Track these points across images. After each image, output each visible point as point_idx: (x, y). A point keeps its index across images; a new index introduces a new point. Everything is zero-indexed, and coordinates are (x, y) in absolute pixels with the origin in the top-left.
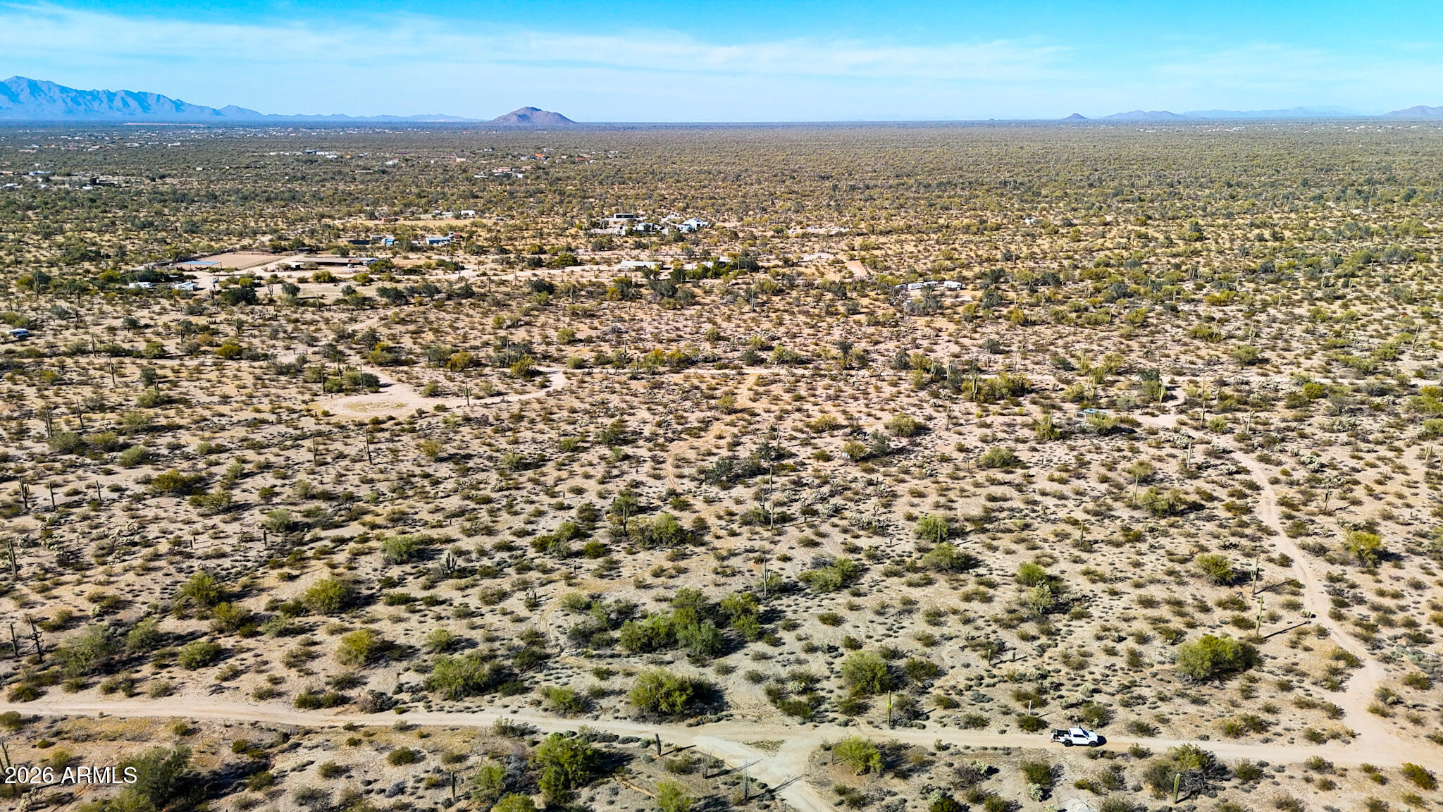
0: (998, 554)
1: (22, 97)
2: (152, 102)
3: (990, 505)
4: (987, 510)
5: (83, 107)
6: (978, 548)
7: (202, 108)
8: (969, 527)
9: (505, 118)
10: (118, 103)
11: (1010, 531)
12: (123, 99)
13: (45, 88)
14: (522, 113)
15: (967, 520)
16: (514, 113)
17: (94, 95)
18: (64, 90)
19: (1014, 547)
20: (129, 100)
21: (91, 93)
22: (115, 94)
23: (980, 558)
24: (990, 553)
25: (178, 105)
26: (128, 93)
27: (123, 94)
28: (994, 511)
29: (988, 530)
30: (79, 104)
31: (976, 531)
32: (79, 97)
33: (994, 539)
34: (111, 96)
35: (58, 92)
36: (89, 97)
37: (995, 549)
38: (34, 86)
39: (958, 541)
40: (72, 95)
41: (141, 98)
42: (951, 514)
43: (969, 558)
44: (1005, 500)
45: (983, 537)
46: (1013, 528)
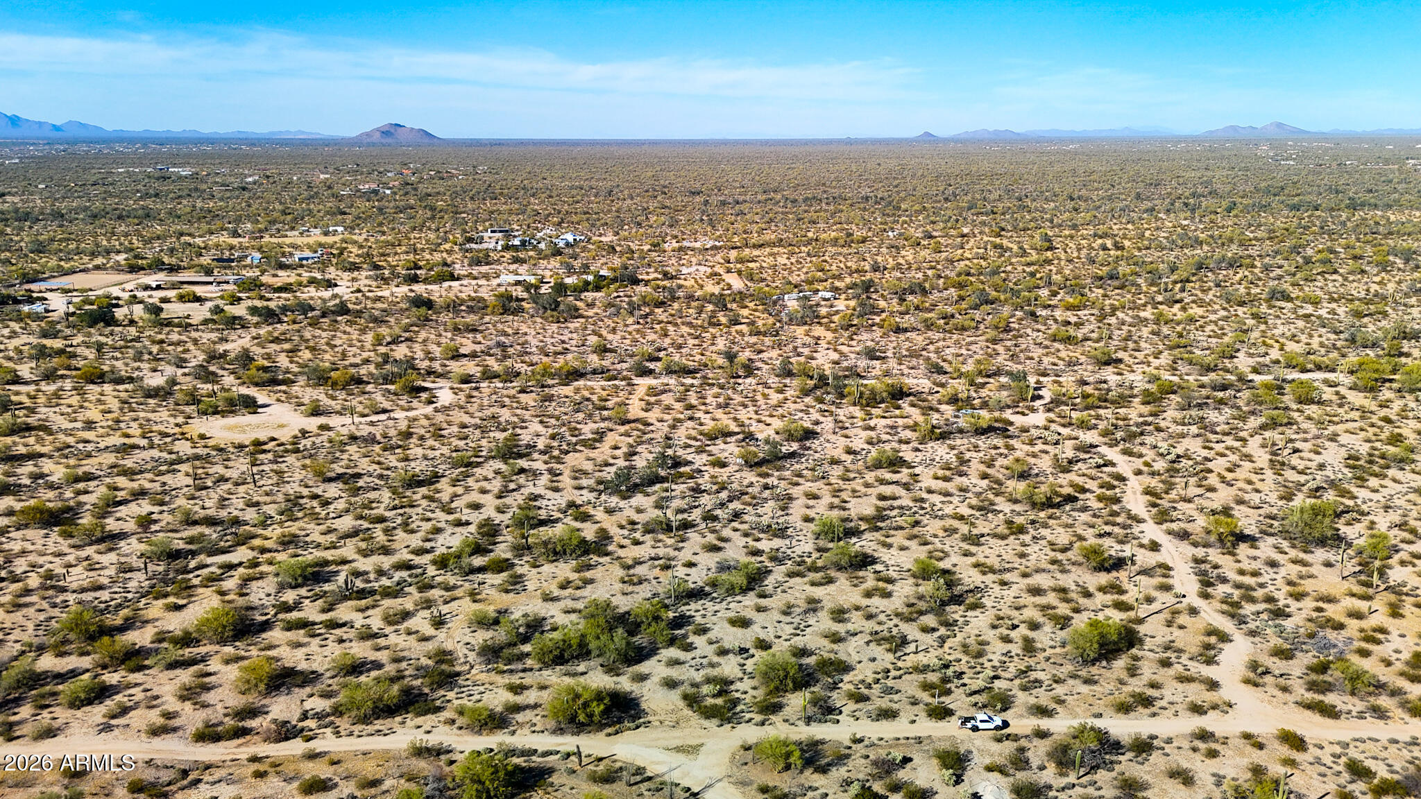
0: (892, 551)
3: (881, 504)
4: (878, 509)
6: (874, 545)
8: (863, 526)
9: (367, 134)
11: (902, 528)
14: (385, 129)
15: (861, 519)
16: (377, 130)
19: (907, 543)
23: (876, 555)
24: (885, 550)
25: (15, 121)
28: (885, 509)
29: (881, 528)
31: (870, 530)
33: (888, 537)
37: (889, 546)
39: (854, 540)
42: (844, 514)
43: (865, 556)
44: (895, 498)
45: (877, 535)
46: (905, 525)
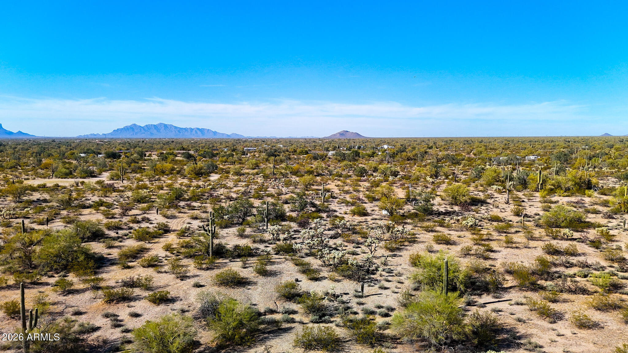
0: (560, 326)
1: (161, 130)
2: (206, 132)
3: (549, 258)
4: (542, 262)
5: (182, 133)
6: (522, 312)
7: (223, 134)
8: (510, 281)
10: (194, 132)
11: (584, 291)
12: (196, 131)
13: (169, 127)
14: (342, 133)
15: (509, 272)
16: (338, 133)
17: (186, 129)
18: (176, 127)
19: (596, 316)
20: (198, 132)
21: (185, 129)
22: (193, 129)
23: (521, 329)
24: (545, 323)
25: (215, 133)
26: (198, 129)
27: (196, 129)
28: (555, 265)
29: (543, 288)
30: (180, 132)
31: (521, 287)
32: (180, 130)
33: (555, 301)
34: (192, 130)
35: (174, 129)
36: (184, 130)
37: (556, 317)
38: (166, 126)
39: (486, 298)
40: (178, 129)
41: (202, 130)
42: (487, 264)
43: (497, 329)
44: (574, 254)
45: (535, 296)
46: (590, 287)
